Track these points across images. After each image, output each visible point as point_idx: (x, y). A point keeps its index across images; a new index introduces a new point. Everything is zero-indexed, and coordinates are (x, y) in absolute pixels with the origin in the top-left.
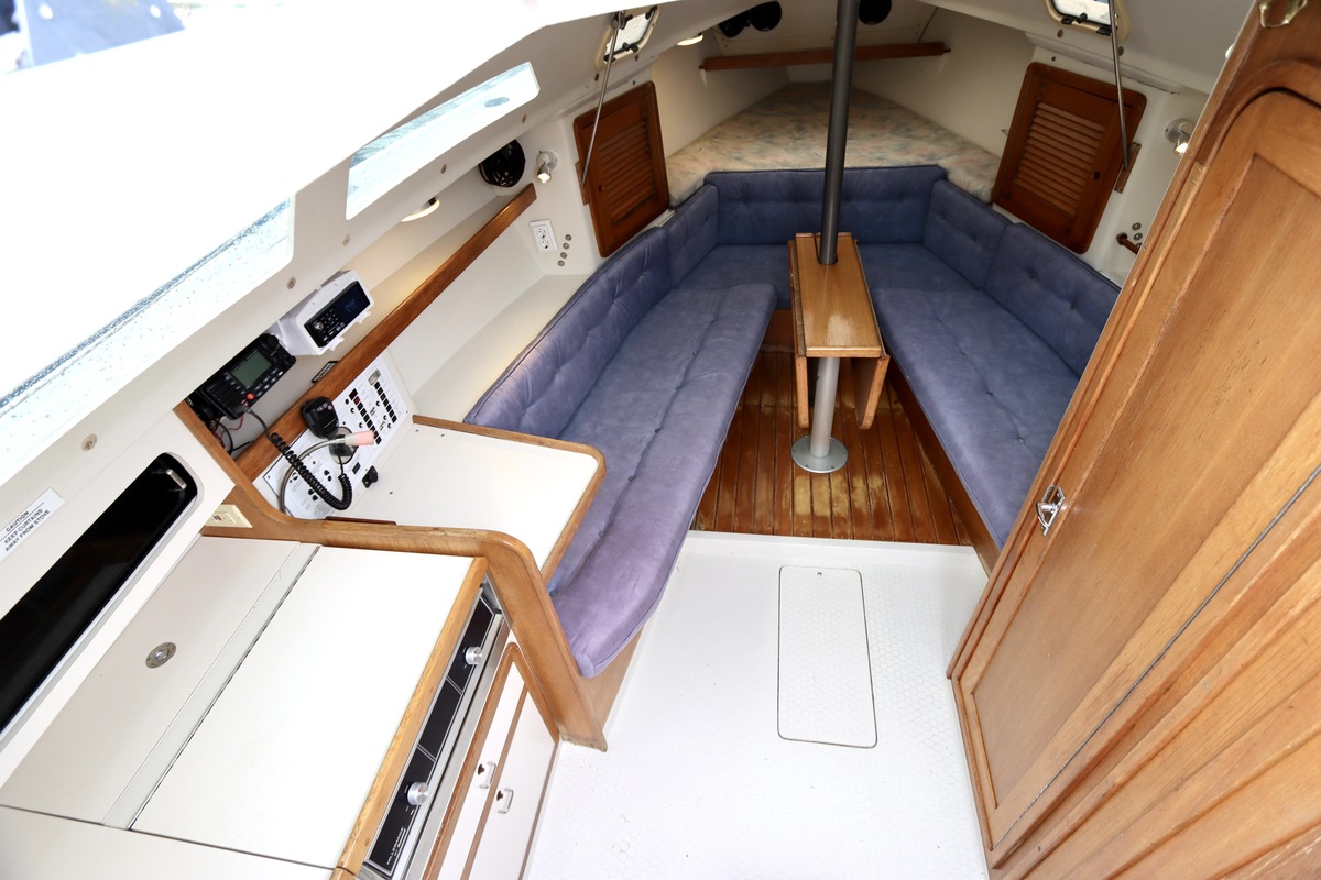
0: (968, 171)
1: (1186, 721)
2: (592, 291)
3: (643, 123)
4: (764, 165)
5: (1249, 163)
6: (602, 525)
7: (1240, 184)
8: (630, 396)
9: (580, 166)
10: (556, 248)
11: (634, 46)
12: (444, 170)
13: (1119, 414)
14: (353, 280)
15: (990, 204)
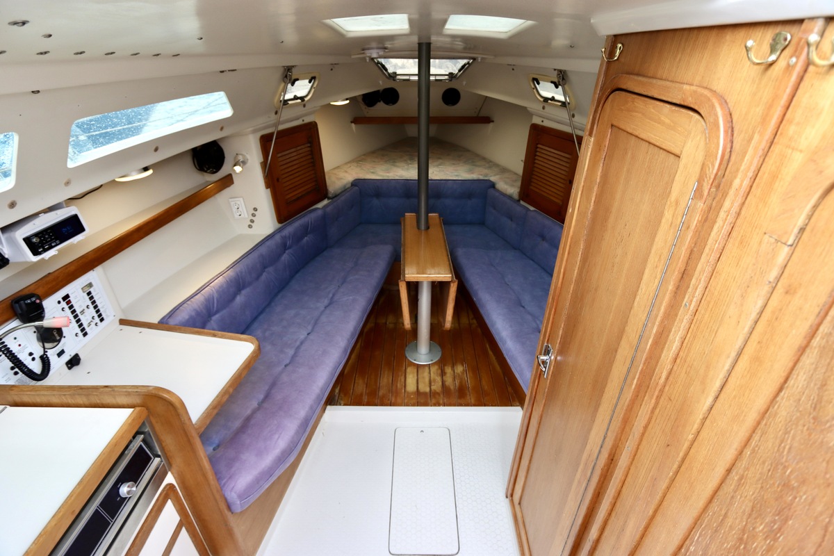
0: (506, 183)
1: (623, 478)
2: (269, 243)
3: (309, 145)
4: (388, 176)
5: (610, 130)
6: (261, 397)
7: (607, 143)
8: (292, 312)
9: (264, 165)
10: (246, 216)
11: (302, 98)
12: (156, 150)
13: (572, 289)
14: (73, 213)
15: (519, 201)
